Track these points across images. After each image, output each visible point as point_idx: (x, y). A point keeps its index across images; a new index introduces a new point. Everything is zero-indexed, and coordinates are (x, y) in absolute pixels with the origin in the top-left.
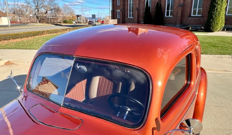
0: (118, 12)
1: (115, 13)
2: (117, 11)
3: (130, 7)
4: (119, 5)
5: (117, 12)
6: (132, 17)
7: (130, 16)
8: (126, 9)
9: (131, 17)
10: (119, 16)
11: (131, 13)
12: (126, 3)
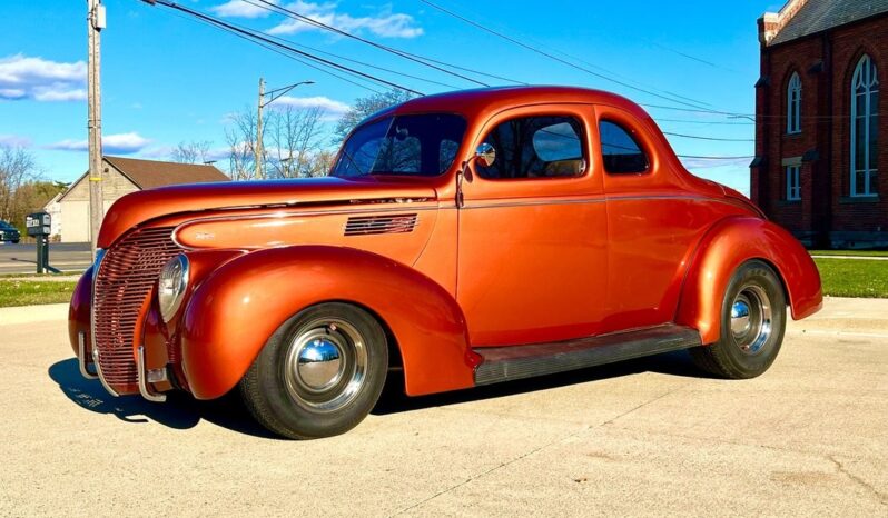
0: (793, 169)
1: (775, 176)
2: (785, 162)
3: (859, 136)
4: (798, 130)
5: (783, 170)
6: (871, 191)
7: (860, 188)
8: (837, 151)
9: (867, 194)
10: (797, 188)
11: (867, 171)
12: (838, 118)
